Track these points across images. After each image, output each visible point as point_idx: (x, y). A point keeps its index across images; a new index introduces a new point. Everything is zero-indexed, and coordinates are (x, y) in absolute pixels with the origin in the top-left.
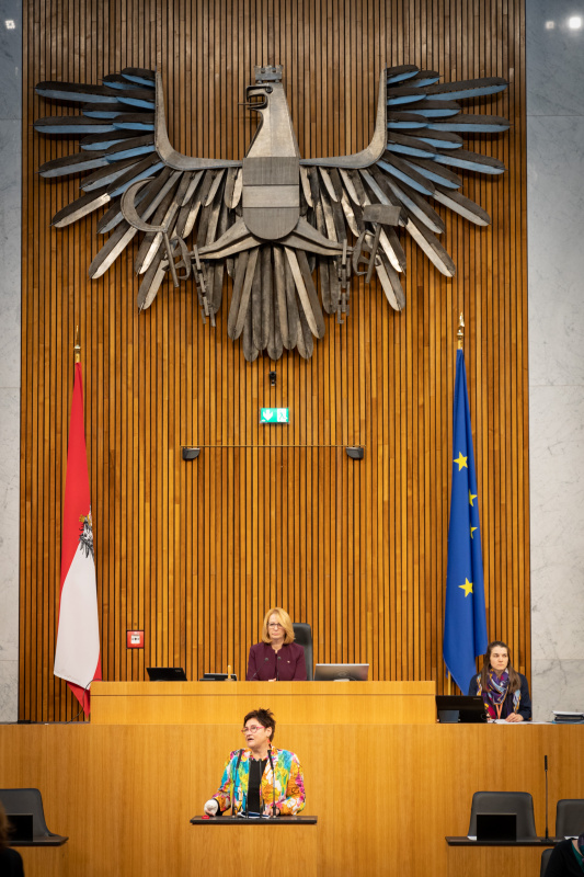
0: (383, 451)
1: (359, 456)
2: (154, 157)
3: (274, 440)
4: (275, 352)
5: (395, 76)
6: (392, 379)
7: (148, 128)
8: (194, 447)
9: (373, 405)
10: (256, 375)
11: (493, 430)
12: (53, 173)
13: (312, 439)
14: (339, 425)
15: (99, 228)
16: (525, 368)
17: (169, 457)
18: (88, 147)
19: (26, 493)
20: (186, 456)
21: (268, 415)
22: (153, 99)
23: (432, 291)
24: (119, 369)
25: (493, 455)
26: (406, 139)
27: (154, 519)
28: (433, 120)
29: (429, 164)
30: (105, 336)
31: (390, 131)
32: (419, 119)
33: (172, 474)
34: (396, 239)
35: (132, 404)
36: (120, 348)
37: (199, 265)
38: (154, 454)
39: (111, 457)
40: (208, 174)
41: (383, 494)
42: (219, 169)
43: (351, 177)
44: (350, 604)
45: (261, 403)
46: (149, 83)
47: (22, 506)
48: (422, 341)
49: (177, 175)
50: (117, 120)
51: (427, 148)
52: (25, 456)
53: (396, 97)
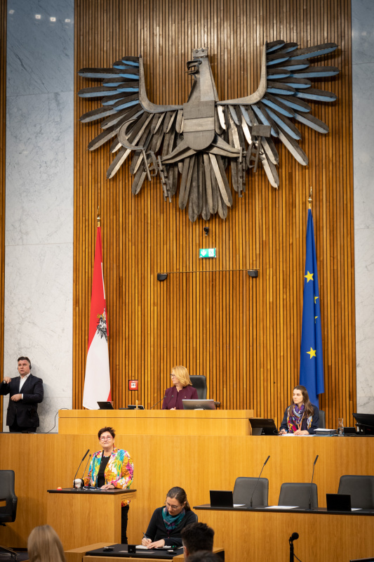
0: (269, 272)
1: (255, 275)
2: (139, 107)
3: (208, 267)
4: (206, 215)
5: (272, 47)
6: (274, 229)
7: (136, 90)
8: (164, 272)
9: (263, 245)
10: (198, 229)
11: (333, 257)
12: (88, 120)
13: (228, 266)
14: (244, 257)
15: (111, 150)
16: (352, 218)
17: (151, 279)
18: (106, 104)
19: (76, 302)
20: (161, 278)
21: (204, 253)
22: (137, 73)
23: (297, 175)
24: (125, 229)
25: (334, 272)
26: (278, 84)
27: (143, 315)
28: (293, 72)
29: (293, 98)
30: (117, 211)
31: (268, 80)
32: (285, 72)
33: (153, 289)
34: (273, 145)
35: (131, 249)
36: (125, 218)
37: (161, 168)
38: (143, 278)
39: (120, 280)
40: (168, 114)
41: (269, 298)
42: (173, 111)
43: (247, 110)
44: (251, 364)
45: (201, 246)
46: (136, 64)
47: (74, 309)
48: (291, 205)
49: (151, 116)
50: (119, 87)
51: (289, 89)
52: (76, 281)
53: (272, 60)
